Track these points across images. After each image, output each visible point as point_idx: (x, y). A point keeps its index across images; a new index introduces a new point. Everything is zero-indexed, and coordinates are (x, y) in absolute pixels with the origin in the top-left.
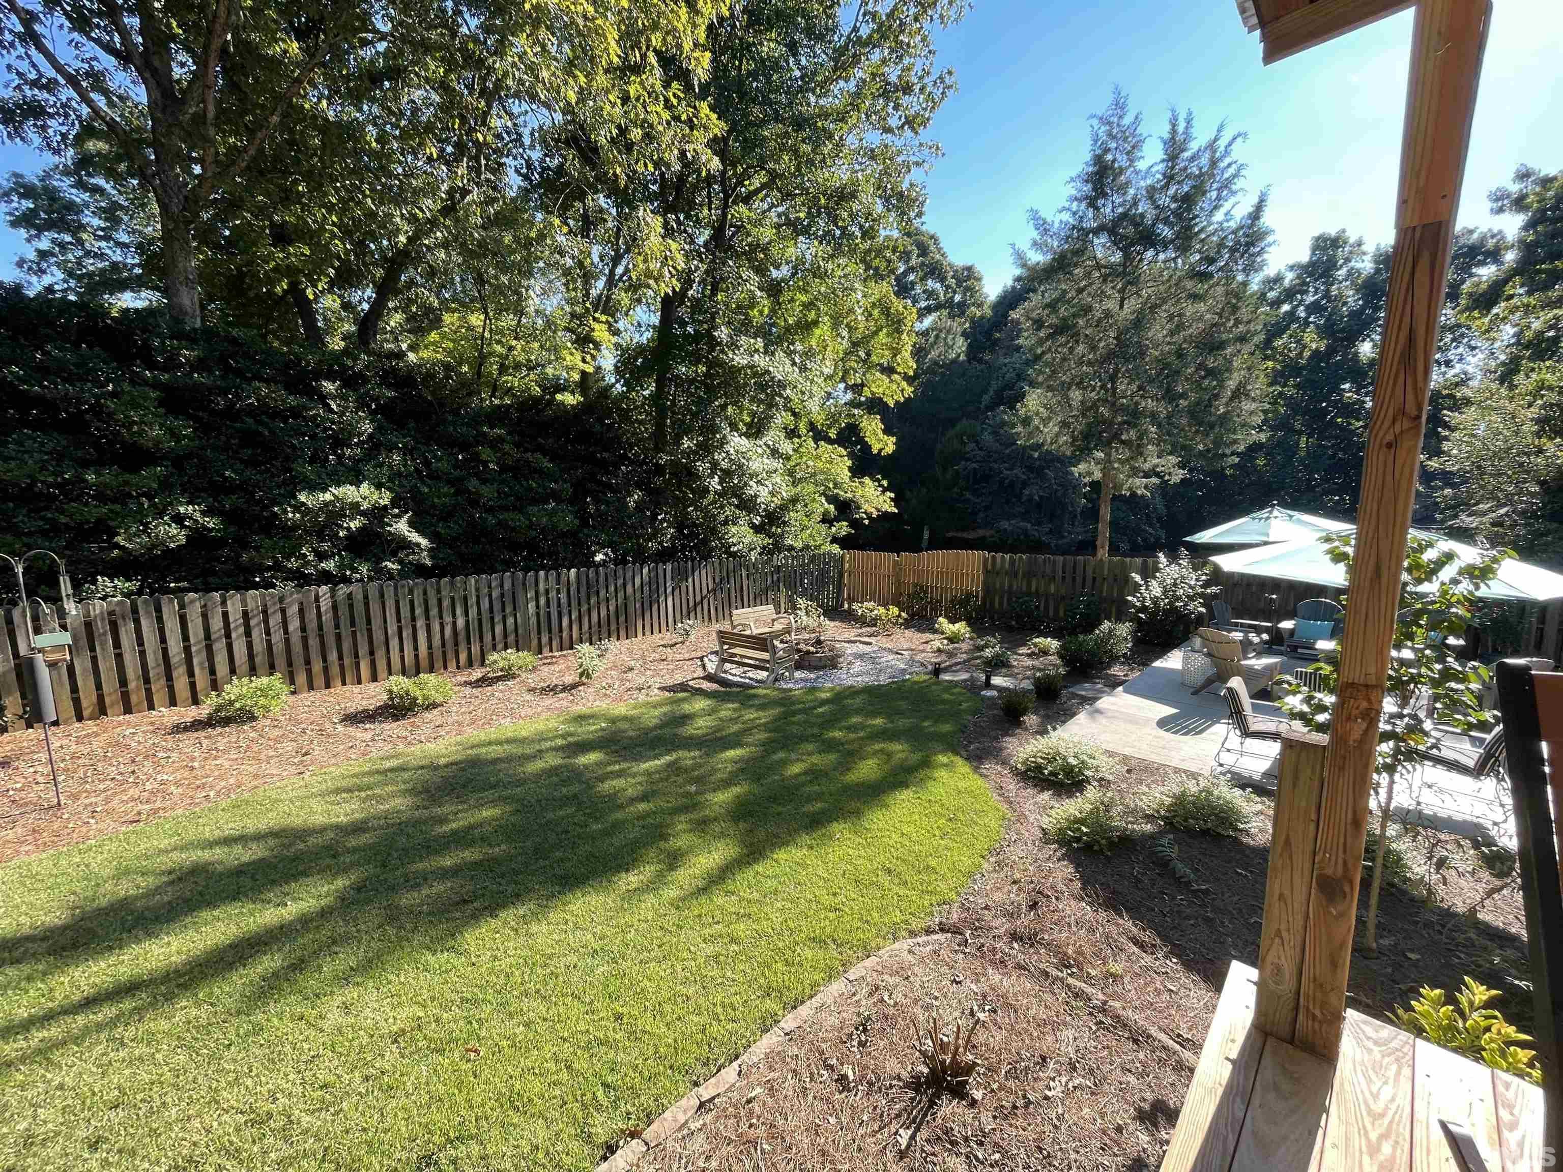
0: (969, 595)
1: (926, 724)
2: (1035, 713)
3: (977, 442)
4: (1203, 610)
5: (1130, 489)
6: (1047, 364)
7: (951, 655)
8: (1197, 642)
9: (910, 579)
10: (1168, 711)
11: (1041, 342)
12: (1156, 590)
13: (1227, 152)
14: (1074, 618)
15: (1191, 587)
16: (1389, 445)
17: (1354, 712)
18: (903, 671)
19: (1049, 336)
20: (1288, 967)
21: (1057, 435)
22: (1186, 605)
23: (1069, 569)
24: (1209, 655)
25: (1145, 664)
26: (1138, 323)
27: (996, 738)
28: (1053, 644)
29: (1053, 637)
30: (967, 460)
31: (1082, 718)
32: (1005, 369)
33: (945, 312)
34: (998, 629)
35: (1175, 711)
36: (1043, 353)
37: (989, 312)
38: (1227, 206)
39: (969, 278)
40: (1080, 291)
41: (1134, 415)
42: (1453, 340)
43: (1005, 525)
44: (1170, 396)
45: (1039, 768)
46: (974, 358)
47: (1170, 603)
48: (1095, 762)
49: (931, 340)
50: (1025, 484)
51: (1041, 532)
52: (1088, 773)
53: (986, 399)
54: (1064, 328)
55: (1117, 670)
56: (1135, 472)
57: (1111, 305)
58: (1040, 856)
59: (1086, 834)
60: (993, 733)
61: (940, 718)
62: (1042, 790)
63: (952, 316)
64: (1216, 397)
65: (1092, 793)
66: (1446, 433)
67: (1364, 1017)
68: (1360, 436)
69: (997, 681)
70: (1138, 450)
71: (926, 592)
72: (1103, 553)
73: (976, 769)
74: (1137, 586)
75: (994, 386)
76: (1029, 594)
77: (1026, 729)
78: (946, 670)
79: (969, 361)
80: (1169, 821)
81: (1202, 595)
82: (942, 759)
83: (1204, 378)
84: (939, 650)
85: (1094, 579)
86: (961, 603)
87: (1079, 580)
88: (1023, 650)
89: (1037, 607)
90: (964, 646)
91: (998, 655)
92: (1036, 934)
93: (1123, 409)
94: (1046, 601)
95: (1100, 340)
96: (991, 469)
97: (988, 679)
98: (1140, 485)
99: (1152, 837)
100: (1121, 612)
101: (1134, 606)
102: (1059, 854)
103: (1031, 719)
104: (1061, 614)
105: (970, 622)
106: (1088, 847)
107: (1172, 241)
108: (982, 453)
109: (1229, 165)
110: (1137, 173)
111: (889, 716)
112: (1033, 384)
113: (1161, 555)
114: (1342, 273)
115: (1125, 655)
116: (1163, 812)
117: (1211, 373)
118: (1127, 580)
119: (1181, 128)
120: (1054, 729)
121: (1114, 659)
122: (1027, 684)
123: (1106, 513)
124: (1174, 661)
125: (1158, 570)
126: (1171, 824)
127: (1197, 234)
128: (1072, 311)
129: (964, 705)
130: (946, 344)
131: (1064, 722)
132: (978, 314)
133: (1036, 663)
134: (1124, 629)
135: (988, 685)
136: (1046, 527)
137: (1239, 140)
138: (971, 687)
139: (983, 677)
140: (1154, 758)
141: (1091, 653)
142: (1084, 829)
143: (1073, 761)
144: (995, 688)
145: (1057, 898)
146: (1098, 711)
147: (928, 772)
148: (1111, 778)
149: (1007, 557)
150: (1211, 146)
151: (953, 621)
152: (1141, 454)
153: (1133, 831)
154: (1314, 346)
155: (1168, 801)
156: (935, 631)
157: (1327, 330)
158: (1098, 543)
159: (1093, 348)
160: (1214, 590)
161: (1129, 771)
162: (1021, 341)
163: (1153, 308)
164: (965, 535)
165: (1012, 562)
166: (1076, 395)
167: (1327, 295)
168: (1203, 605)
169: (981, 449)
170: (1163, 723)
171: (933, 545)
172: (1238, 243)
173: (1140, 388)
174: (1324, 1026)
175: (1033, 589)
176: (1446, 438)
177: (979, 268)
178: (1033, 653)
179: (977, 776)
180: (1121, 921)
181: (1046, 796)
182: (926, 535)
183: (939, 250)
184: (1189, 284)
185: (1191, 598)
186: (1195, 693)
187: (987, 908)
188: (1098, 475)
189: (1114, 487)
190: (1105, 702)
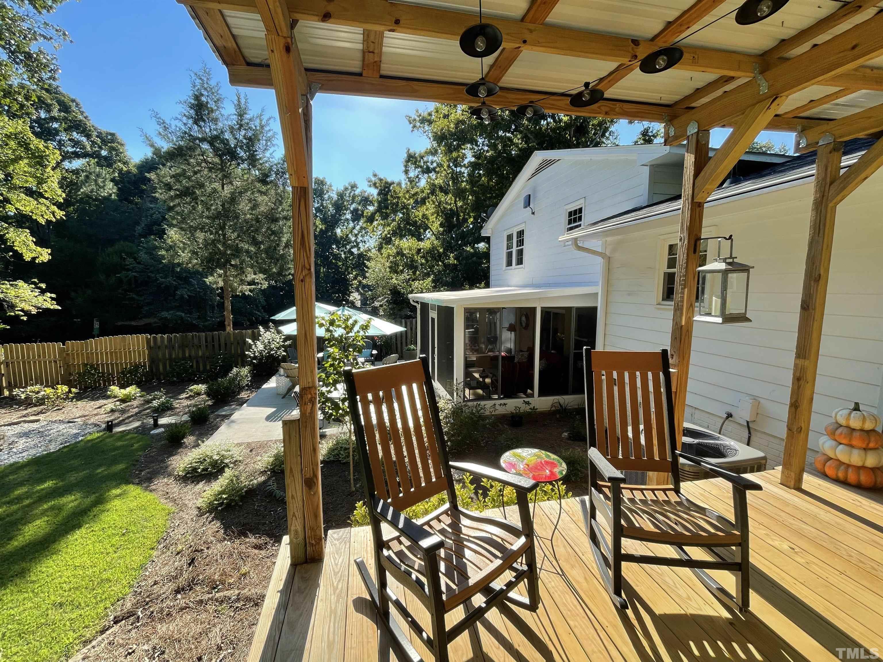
0: (137, 367)
1: (99, 471)
2: (192, 434)
3: (135, 259)
4: (285, 354)
5: (241, 291)
6: (178, 213)
7: (123, 411)
8: (282, 371)
9: (78, 361)
10: (271, 410)
11: (172, 198)
12: (260, 346)
13: (267, 124)
14: (216, 369)
15: (278, 343)
16: (302, 281)
17: (307, 400)
18: (76, 435)
19: (177, 196)
20: (300, 528)
21: (190, 258)
22: (276, 353)
23: (209, 339)
24: (288, 377)
25: (259, 387)
26: (233, 200)
27: (163, 461)
28: (202, 387)
29: (203, 384)
30: (128, 270)
31: (223, 428)
32: (152, 212)
33: (93, 161)
34: (164, 385)
35: (274, 409)
36: (174, 206)
37: (134, 170)
38: (271, 150)
39: (113, 141)
40: (195, 173)
41: (237, 251)
42: (365, 233)
43: (165, 314)
44: (255, 243)
45: (195, 469)
46: (126, 199)
47: (269, 353)
48: (230, 453)
49: (82, 178)
50: (176, 288)
51: (193, 318)
52: (227, 461)
53: (139, 229)
54: (186, 192)
55: (244, 395)
56: (242, 282)
57: (217, 185)
58: (197, 526)
59: (226, 499)
60: (160, 458)
61: (115, 461)
62: (198, 483)
63: (98, 164)
64: (278, 245)
65: (228, 473)
66: (366, 270)
67: (334, 530)
68: (341, 268)
69: (163, 421)
70: (242, 271)
71: (96, 369)
72: (230, 329)
73: (146, 489)
74: (250, 346)
75: (144, 222)
76: (184, 358)
77: (186, 447)
78: (119, 424)
79: (120, 200)
80: (273, 471)
81: (283, 346)
82: (116, 491)
83: (271, 235)
84: (112, 411)
85: (226, 344)
86: (130, 372)
87: (217, 346)
88: (184, 396)
89: (192, 366)
90: (135, 403)
91: (163, 403)
92: (194, 579)
93: (230, 247)
94: (197, 362)
95: (212, 205)
96: (149, 277)
97: (156, 421)
98: (246, 289)
99: (265, 482)
100: (243, 361)
101: (250, 357)
102: (210, 519)
103: (189, 440)
104: (208, 368)
105: (139, 385)
106: (228, 505)
107: (246, 160)
108: (141, 266)
109: (270, 130)
110: (222, 115)
111: (60, 476)
112: (171, 225)
113: (260, 327)
114: (326, 196)
115: (247, 385)
116: (269, 467)
117: (274, 233)
118: (245, 342)
119: (243, 101)
120: (203, 442)
121: (241, 389)
122: (186, 418)
123: (228, 305)
124: (272, 383)
125: (260, 336)
126: (274, 472)
127: (258, 160)
128: (191, 183)
129: (136, 446)
130: (97, 184)
131: (212, 434)
132: (125, 169)
133: (193, 402)
134: (245, 371)
135: (156, 425)
136: (196, 315)
137: (272, 119)
138: (143, 431)
139: (151, 421)
140: (264, 439)
141: (227, 388)
142: (224, 496)
143: (216, 457)
144: (162, 426)
145: (208, 548)
146: (233, 422)
147: (101, 507)
148: (241, 458)
149: (166, 336)
150: (260, 116)
151: (123, 386)
152: (243, 272)
153: (252, 485)
154: (320, 227)
155: (271, 459)
156: (109, 397)
157: (324, 220)
158: (226, 323)
159: (208, 209)
160: (288, 343)
161: (251, 451)
162: (157, 195)
163: (241, 193)
164: (133, 323)
165: (170, 340)
166: (200, 236)
167: (322, 205)
168: (284, 351)
169: (139, 263)
170: (269, 418)
171: (103, 333)
172: (278, 170)
173: (239, 236)
174: (317, 547)
175: (187, 355)
176: (367, 272)
177: (120, 137)
178: (191, 396)
179: (147, 493)
180: (248, 540)
181: (201, 485)
182: (96, 325)
183: (82, 113)
184: (258, 185)
185: (278, 348)
186: (283, 398)
187: (156, 583)
188: (221, 284)
189: (232, 291)
190: (236, 415)
